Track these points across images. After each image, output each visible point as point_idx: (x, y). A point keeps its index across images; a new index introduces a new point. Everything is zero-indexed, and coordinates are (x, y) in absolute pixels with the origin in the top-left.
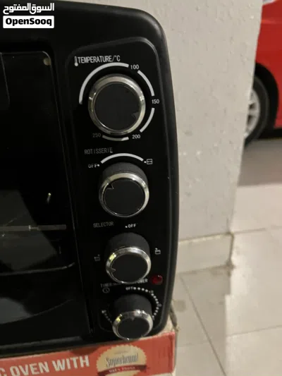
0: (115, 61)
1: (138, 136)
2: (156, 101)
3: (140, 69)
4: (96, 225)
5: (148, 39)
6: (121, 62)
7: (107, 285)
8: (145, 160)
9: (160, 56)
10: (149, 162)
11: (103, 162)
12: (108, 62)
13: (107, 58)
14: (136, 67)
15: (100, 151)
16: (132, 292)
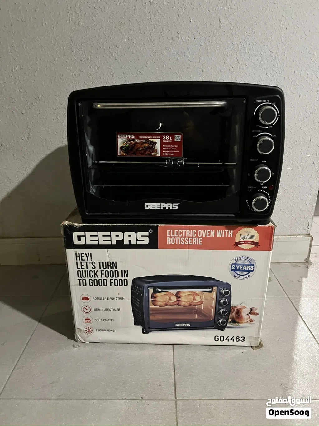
0: (267, 102)
1: (271, 127)
2: (279, 115)
3: (275, 105)
4: (251, 160)
5: (279, 95)
6: (269, 102)
7: (251, 187)
8: (273, 135)
9: (282, 101)
10: (274, 136)
11: (258, 135)
12: (265, 102)
13: (265, 101)
14: (274, 104)
15: (258, 131)
16: (260, 192)
